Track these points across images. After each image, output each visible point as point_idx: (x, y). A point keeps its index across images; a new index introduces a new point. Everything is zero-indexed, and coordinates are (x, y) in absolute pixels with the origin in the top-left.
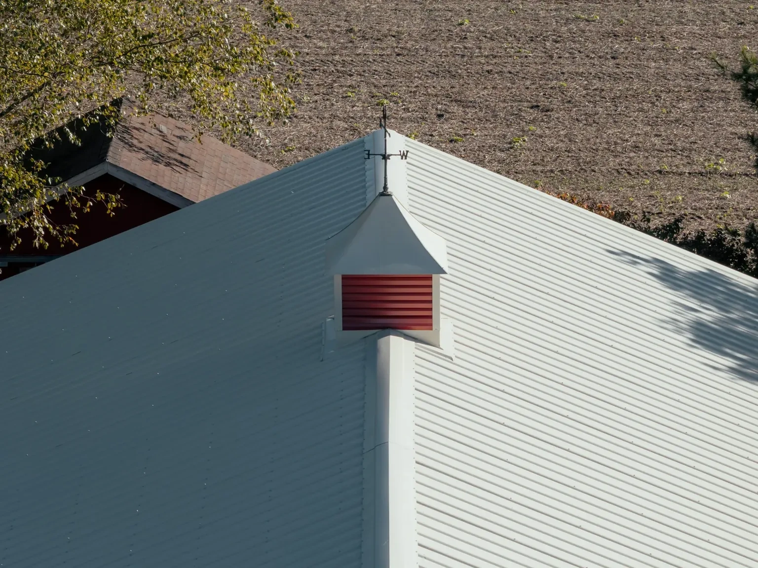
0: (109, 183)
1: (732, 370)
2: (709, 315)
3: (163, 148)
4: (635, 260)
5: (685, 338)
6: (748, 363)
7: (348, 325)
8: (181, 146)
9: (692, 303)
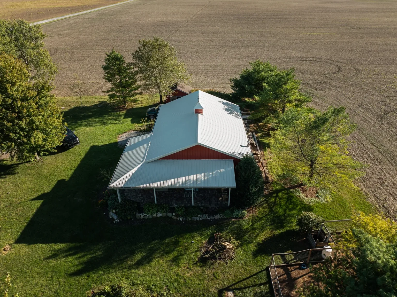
0: (177, 90)
1: (229, 113)
2: (227, 107)
3: (182, 86)
4: (220, 102)
5: (225, 110)
6: (230, 112)
7: (196, 113)
8: (183, 86)
9: (225, 106)
